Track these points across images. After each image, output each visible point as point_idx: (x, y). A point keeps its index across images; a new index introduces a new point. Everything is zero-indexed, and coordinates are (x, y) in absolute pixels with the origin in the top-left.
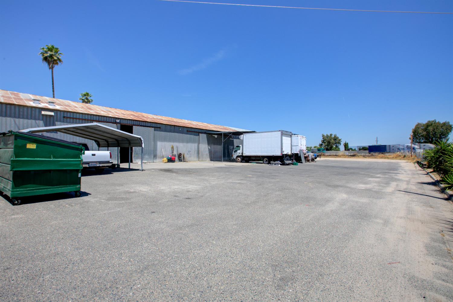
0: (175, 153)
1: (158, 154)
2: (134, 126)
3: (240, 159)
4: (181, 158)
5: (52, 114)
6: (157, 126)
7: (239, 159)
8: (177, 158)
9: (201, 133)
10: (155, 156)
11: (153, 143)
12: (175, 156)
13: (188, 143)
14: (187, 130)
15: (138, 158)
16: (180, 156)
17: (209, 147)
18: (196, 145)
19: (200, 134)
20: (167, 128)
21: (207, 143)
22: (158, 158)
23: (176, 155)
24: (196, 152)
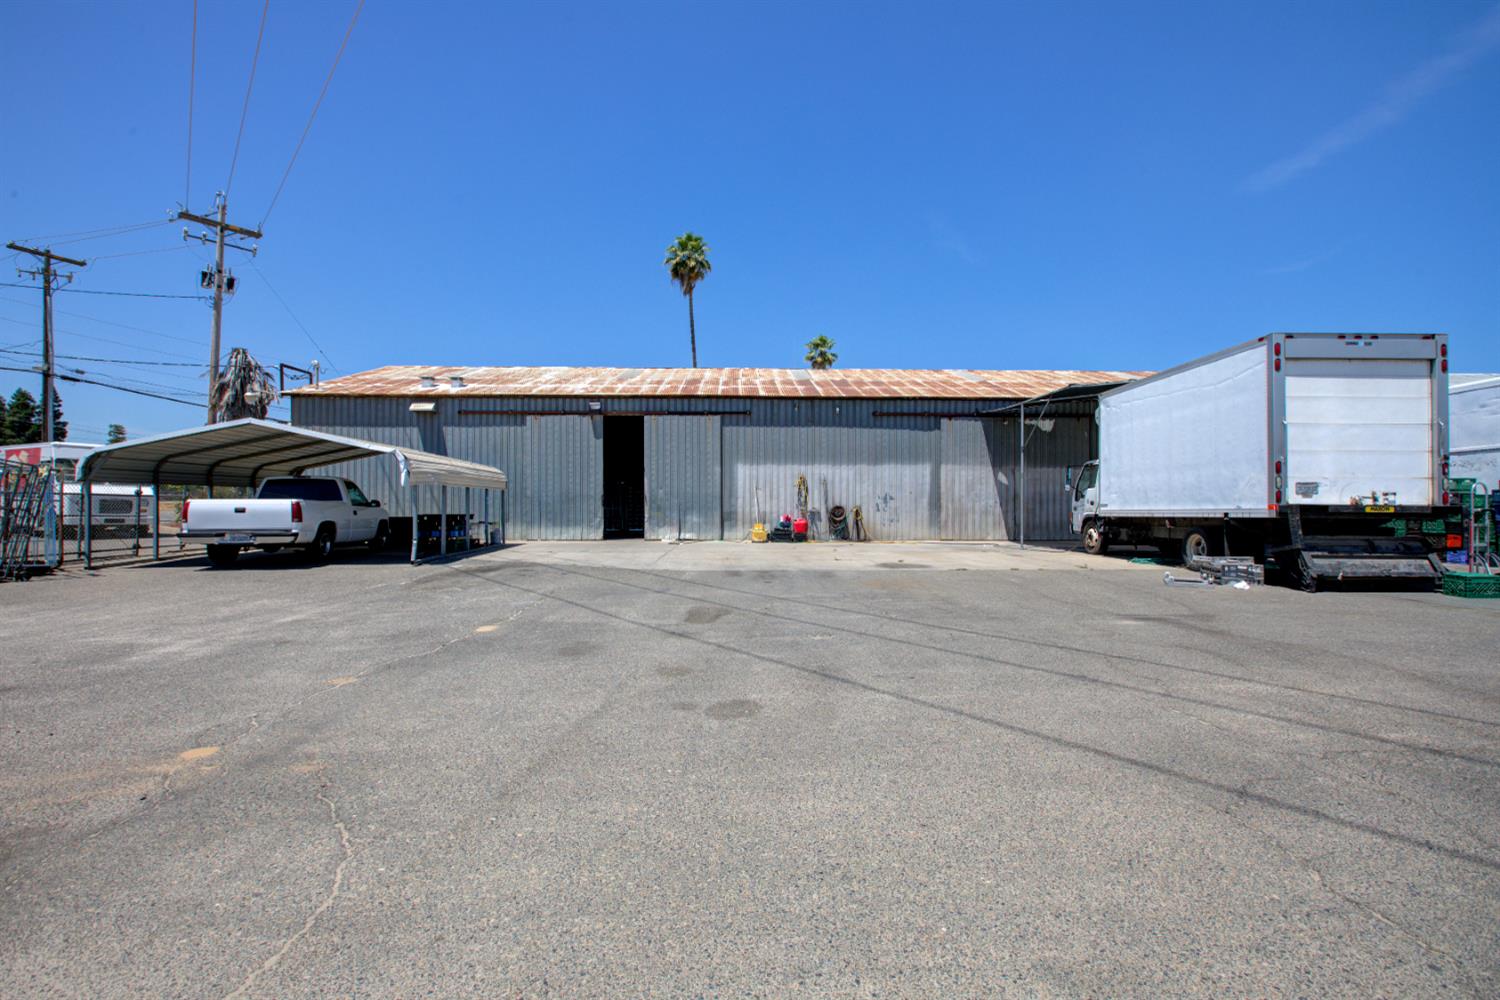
0: (816, 502)
1: (740, 510)
2: (646, 418)
3: (1095, 535)
4: (842, 525)
5: (429, 406)
6: (734, 409)
7: (1091, 537)
8: (823, 525)
9: (950, 416)
10: (726, 519)
11: (718, 469)
12: (815, 515)
13: (875, 464)
14: (871, 411)
15: (662, 523)
16: (836, 515)
17: (1003, 478)
18: (925, 470)
19: (944, 422)
20: (775, 410)
21: (987, 459)
22: (740, 523)
23: (819, 513)
24: (926, 501)
